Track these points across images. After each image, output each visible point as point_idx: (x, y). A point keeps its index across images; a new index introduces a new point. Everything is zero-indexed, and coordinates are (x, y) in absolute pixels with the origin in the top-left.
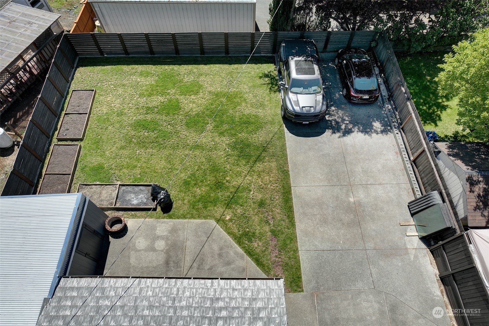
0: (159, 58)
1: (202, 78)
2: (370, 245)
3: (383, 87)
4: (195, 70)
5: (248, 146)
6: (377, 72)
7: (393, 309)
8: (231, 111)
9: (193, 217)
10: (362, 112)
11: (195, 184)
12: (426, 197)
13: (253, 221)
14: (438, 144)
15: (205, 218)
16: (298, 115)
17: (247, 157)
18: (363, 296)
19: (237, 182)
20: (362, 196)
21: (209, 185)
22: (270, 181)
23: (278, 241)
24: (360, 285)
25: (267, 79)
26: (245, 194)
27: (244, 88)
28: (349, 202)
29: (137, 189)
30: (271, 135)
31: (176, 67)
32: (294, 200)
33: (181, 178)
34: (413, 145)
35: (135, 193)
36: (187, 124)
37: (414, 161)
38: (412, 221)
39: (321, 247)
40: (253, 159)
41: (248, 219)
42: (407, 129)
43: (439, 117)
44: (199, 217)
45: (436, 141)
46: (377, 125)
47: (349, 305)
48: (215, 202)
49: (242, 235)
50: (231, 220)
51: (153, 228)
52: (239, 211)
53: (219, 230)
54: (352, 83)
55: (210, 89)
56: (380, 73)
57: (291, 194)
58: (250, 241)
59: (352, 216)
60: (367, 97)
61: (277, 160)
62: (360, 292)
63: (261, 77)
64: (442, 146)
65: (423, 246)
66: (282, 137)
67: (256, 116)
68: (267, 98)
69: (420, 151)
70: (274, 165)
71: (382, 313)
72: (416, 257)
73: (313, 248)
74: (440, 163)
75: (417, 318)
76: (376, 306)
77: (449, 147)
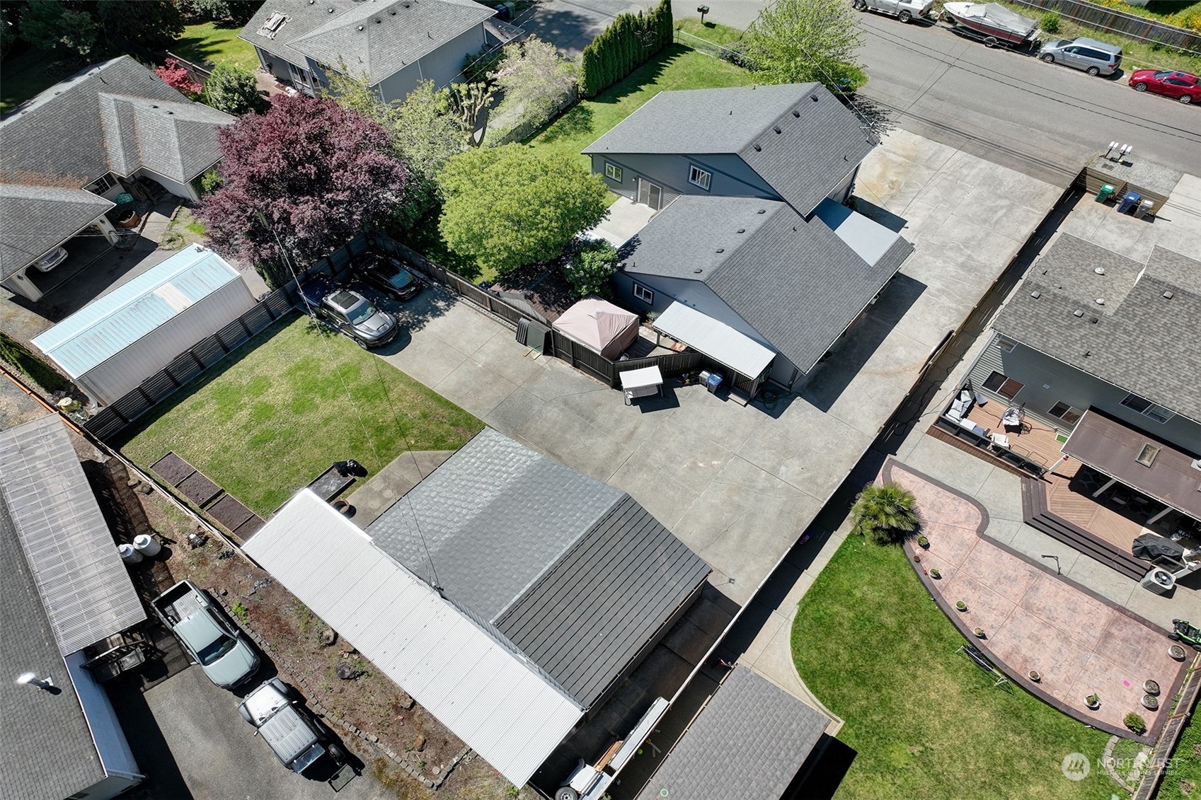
0: (189, 384)
1: (257, 371)
2: (520, 382)
3: (416, 272)
4: (241, 370)
5: (366, 389)
6: (398, 263)
7: (566, 403)
8: (319, 376)
9: (388, 462)
10: (420, 302)
11: (362, 443)
12: (520, 327)
13: (432, 429)
14: (493, 288)
15: (397, 455)
16: (380, 339)
17: (376, 396)
18: (544, 411)
19: (390, 416)
20: (484, 358)
21: (372, 435)
22: (413, 398)
23: (462, 427)
24: (536, 407)
25: (315, 331)
26: (405, 420)
27: (307, 351)
28: (480, 368)
29: (322, 480)
30: (374, 369)
31: (219, 380)
32: (443, 396)
33: (346, 448)
34: (480, 300)
35: (324, 484)
36: (296, 412)
37: (492, 310)
38: (529, 348)
39: (492, 408)
40: (382, 394)
41: (427, 431)
42: (465, 291)
43: (478, 266)
44: (393, 458)
45: (490, 287)
46: (441, 304)
47: (541, 422)
48: (391, 441)
49: (435, 443)
50: (416, 442)
51: (371, 490)
52: (415, 432)
53: (416, 453)
54: (390, 285)
55: (276, 374)
56: (401, 262)
57: (437, 394)
58: (445, 442)
59: (491, 375)
60: (413, 289)
61: (401, 382)
62: (540, 411)
63: (308, 333)
64: (496, 288)
65: (550, 357)
66: (384, 364)
67: (345, 365)
68: (336, 345)
69: (488, 300)
70: (401, 386)
71: (562, 410)
72: (551, 367)
73: (488, 412)
74: (505, 299)
75: (581, 397)
76: (556, 410)
77: (501, 286)
